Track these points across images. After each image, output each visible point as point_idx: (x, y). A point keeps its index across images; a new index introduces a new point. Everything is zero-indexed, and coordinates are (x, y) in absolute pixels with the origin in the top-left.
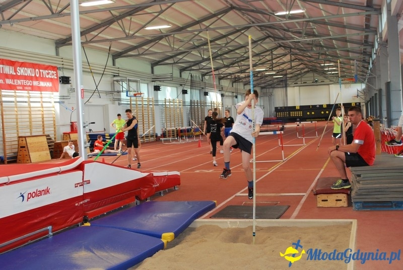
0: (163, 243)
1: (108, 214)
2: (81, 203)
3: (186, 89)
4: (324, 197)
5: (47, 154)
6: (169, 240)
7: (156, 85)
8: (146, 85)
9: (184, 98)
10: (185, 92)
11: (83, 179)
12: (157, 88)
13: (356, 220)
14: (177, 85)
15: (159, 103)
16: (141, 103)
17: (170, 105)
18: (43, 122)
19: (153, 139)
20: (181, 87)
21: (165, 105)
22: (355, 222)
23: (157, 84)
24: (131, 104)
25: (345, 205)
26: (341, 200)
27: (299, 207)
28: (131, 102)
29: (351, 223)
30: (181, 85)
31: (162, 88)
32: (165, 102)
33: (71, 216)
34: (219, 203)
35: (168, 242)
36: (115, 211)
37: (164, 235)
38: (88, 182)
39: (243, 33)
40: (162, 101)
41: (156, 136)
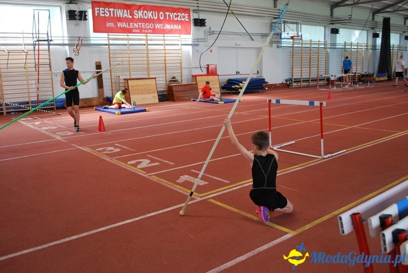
3: (378, 33)
7: (333, 28)
8: (323, 28)
9: (374, 42)
10: (376, 36)
12: (335, 31)
14: (367, 29)
15: (337, 47)
16: (309, 46)
17: (351, 48)
19: (323, 82)
20: (372, 30)
21: (345, 48)
23: (334, 26)
24: (293, 47)
28: (293, 44)
30: (373, 28)
31: (341, 31)
32: (345, 46)
40: (340, 44)
41: (328, 80)
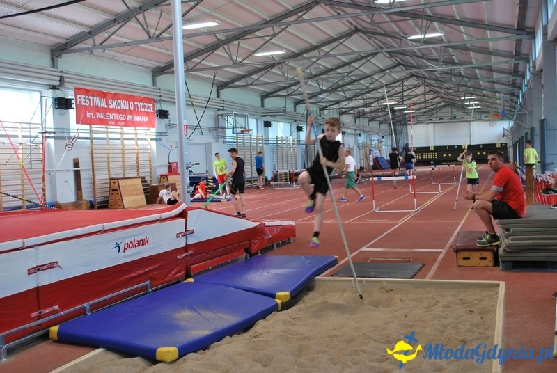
0: (277, 304)
1: (213, 268)
2: (184, 255)
3: (301, 126)
4: (466, 254)
5: (142, 199)
6: (285, 301)
8: (255, 120)
9: (298, 136)
10: (299, 129)
11: (186, 228)
12: (267, 124)
13: (504, 282)
14: (291, 121)
15: (270, 142)
17: (282, 144)
18: (138, 162)
20: (295, 123)
21: (277, 143)
22: (502, 284)
23: (267, 119)
24: (237, 142)
25: (491, 264)
26: (486, 258)
27: (435, 266)
28: (237, 140)
29: (498, 285)
30: (295, 121)
31: (273, 124)
32: (277, 141)
33: (172, 270)
34: (341, 259)
35: (282, 302)
36: (222, 265)
37: (278, 294)
38: (192, 232)
39: (368, 60)
40: (273, 139)
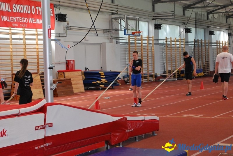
3: (189, 28)
8: (146, 23)
9: (187, 37)
10: (188, 31)
12: (158, 27)
14: (180, 24)
15: (160, 42)
16: (140, 42)
17: (171, 44)
20: (184, 26)
21: (166, 44)
23: (158, 22)
24: (129, 43)
28: (129, 40)
30: (184, 23)
31: (163, 26)
32: (166, 41)
40: (162, 40)
41: (156, 76)
